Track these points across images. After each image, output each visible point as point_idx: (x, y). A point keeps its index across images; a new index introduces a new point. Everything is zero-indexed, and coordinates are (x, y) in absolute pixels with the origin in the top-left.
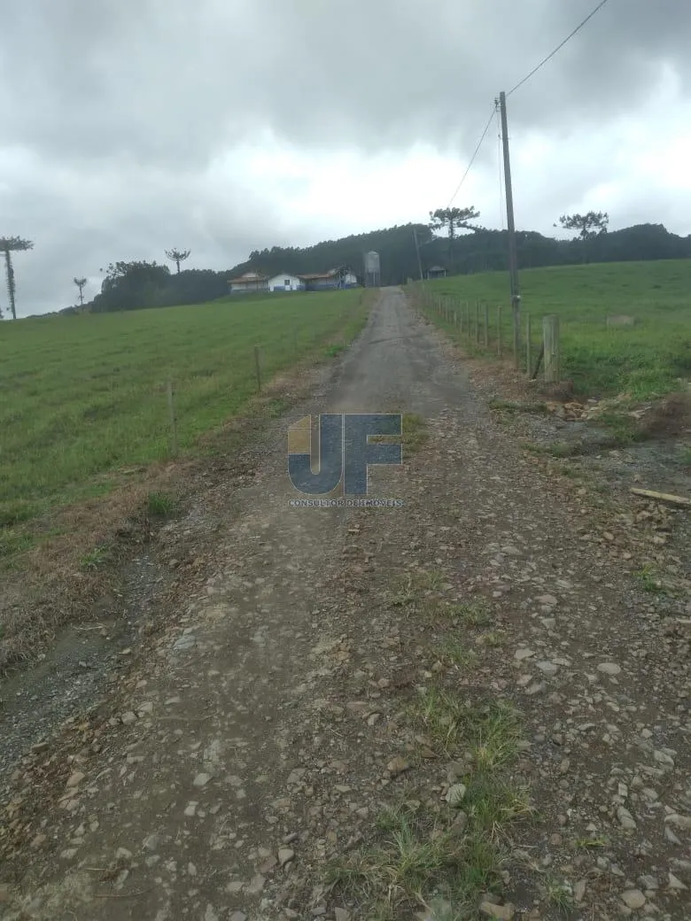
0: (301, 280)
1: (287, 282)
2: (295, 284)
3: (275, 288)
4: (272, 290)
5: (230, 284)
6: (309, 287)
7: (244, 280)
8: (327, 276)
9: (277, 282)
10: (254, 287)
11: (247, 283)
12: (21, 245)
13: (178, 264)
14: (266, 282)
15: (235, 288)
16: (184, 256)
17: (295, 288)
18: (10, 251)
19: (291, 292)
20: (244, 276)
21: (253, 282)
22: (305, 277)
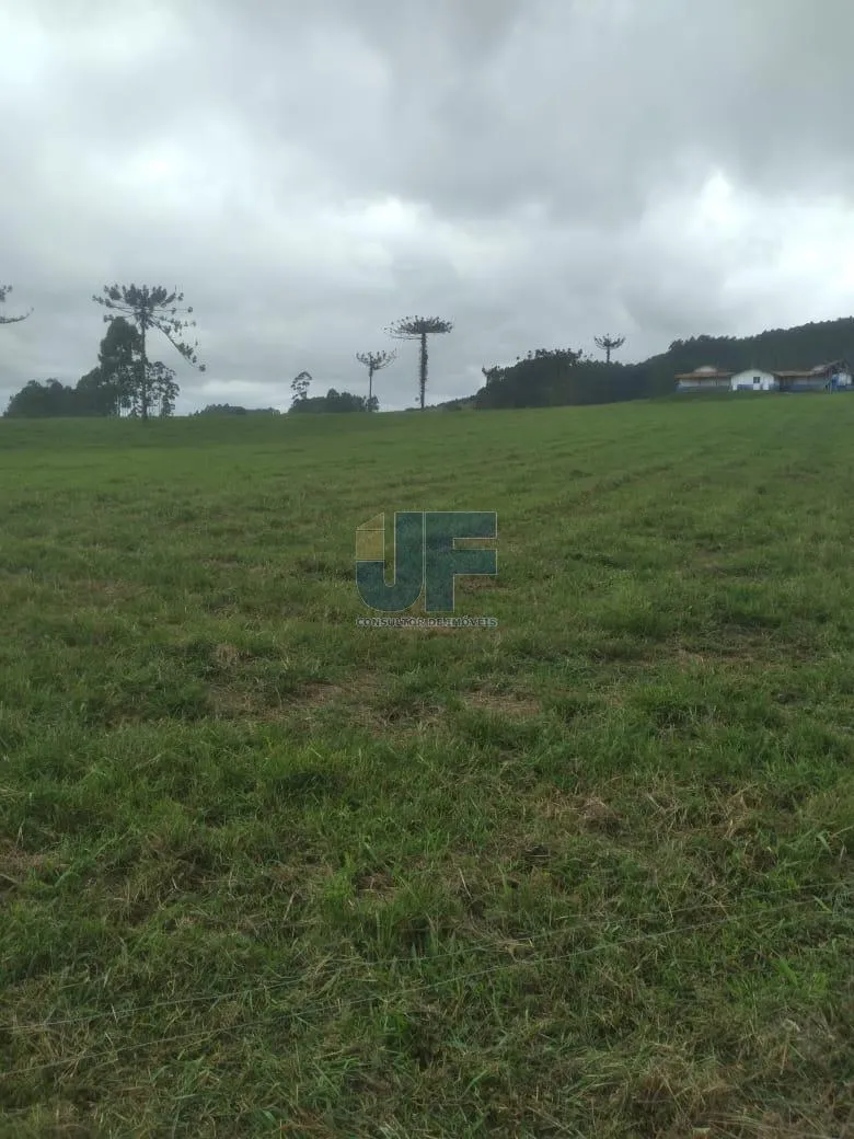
0: (777, 378)
1: (757, 380)
2: (767, 382)
3: (740, 387)
4: (735, 388)
5: (679, 379)
6: (783, 387)
7: (696, 375)
8: (811, 373)
9: (744, 379)
10: (712, 384)
11: (701, 379)
12: (440, 327)
13: (608, 353)
14: (729, 378)
15: (683, 384)
16: (618, 343)
17: (766, 388)
18: (427, 334)
19: (761, 393)
20: (697, 371)
21: (712, 378)
22: (781, 374)
